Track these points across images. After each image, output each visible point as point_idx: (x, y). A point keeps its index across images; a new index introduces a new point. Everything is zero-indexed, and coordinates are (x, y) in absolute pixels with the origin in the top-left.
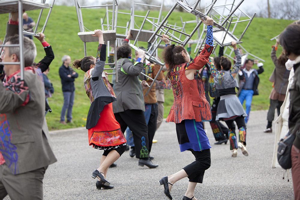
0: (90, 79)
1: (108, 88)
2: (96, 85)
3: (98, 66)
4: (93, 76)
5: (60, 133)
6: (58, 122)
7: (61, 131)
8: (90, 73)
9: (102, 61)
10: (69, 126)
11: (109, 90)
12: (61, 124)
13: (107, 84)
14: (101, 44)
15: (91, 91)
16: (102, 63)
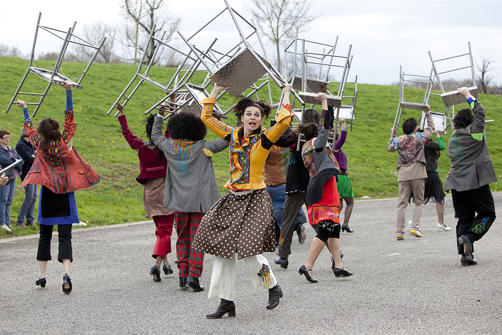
0: (312, 150)
1: (333, 159)
2: (320, 157)
3: (323, 135)
4: (316, 147)
5: (20, 241)
6: (15, 225)
7: (22, 238)
8: (313, 144)
9: (326, 130)
10: (32, 231)
11: (334, 161)
12: (19, 227)
13: (331, 155)
14: (324, 110)
15: (313, 164)
16: (326, 132)
